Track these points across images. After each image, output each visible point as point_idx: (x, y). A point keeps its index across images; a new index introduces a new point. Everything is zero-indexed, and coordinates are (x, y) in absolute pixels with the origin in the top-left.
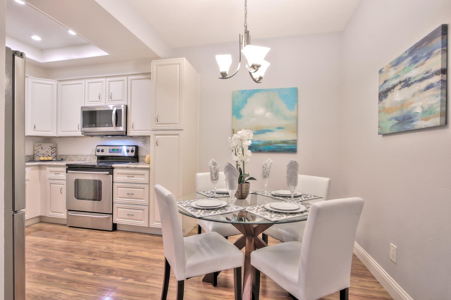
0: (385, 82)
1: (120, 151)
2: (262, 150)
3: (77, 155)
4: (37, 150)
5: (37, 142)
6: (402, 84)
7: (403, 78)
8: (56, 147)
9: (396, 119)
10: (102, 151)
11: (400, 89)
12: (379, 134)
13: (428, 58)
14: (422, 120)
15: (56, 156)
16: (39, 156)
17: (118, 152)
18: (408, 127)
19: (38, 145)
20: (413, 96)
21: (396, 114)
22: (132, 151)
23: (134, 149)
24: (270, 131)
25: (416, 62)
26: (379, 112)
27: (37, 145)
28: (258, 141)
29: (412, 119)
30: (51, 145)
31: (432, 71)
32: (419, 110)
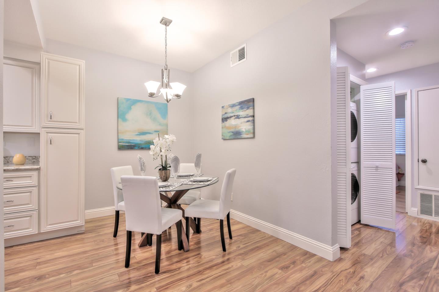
0: (226, 113)
2: (144, 148)
6: (235, 117)
7: (236, 114)
9: (233, 132)
11: (234, 119)
12: (222, 139)
13: (247, 109)
14: (245, 134)
18: (239, 137)
20: (241, 123)
21: (233, 130)
24: (150, 133)
25: (242, 109)
26: (222, 128)
28: (140, 141)
29: (241, 134)
31: (249, 115)
32: (244, 130)
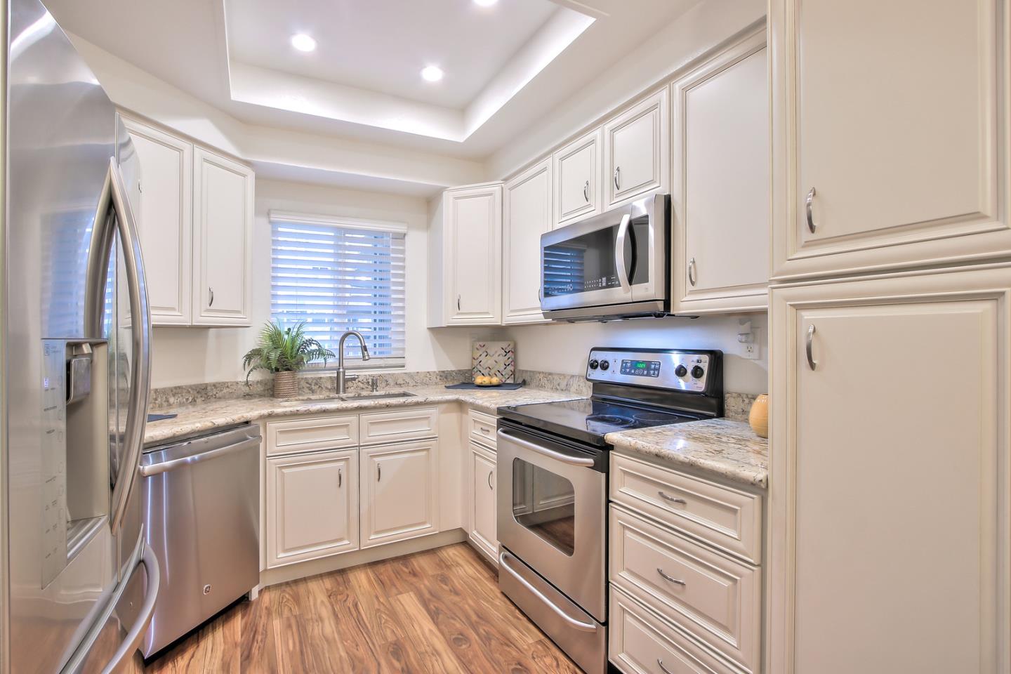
1: (655, 369)
3: (550, 374)
4: (477, 359)
5: (479, 340)
8: (514, 351)
10: (605, 366)
15: (513, 373)
16: (480, 371)
17: (648, 375)
19: (480, 346)
22: (697, 372)
23: (705, 366)
27: (478, 346)
30: (504, 345)
